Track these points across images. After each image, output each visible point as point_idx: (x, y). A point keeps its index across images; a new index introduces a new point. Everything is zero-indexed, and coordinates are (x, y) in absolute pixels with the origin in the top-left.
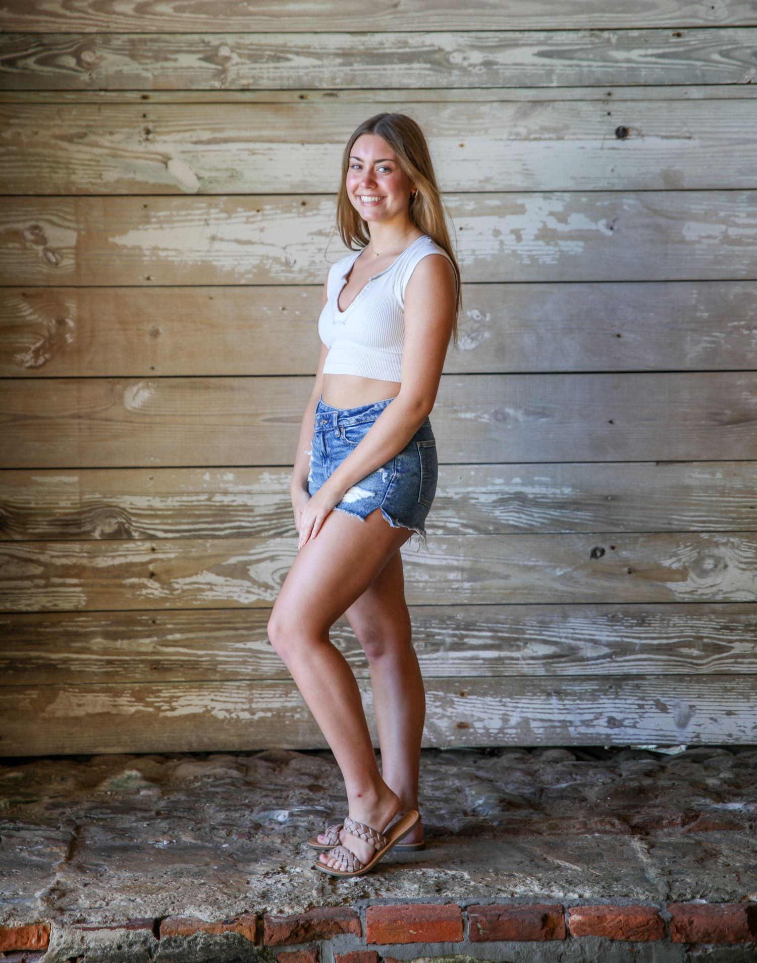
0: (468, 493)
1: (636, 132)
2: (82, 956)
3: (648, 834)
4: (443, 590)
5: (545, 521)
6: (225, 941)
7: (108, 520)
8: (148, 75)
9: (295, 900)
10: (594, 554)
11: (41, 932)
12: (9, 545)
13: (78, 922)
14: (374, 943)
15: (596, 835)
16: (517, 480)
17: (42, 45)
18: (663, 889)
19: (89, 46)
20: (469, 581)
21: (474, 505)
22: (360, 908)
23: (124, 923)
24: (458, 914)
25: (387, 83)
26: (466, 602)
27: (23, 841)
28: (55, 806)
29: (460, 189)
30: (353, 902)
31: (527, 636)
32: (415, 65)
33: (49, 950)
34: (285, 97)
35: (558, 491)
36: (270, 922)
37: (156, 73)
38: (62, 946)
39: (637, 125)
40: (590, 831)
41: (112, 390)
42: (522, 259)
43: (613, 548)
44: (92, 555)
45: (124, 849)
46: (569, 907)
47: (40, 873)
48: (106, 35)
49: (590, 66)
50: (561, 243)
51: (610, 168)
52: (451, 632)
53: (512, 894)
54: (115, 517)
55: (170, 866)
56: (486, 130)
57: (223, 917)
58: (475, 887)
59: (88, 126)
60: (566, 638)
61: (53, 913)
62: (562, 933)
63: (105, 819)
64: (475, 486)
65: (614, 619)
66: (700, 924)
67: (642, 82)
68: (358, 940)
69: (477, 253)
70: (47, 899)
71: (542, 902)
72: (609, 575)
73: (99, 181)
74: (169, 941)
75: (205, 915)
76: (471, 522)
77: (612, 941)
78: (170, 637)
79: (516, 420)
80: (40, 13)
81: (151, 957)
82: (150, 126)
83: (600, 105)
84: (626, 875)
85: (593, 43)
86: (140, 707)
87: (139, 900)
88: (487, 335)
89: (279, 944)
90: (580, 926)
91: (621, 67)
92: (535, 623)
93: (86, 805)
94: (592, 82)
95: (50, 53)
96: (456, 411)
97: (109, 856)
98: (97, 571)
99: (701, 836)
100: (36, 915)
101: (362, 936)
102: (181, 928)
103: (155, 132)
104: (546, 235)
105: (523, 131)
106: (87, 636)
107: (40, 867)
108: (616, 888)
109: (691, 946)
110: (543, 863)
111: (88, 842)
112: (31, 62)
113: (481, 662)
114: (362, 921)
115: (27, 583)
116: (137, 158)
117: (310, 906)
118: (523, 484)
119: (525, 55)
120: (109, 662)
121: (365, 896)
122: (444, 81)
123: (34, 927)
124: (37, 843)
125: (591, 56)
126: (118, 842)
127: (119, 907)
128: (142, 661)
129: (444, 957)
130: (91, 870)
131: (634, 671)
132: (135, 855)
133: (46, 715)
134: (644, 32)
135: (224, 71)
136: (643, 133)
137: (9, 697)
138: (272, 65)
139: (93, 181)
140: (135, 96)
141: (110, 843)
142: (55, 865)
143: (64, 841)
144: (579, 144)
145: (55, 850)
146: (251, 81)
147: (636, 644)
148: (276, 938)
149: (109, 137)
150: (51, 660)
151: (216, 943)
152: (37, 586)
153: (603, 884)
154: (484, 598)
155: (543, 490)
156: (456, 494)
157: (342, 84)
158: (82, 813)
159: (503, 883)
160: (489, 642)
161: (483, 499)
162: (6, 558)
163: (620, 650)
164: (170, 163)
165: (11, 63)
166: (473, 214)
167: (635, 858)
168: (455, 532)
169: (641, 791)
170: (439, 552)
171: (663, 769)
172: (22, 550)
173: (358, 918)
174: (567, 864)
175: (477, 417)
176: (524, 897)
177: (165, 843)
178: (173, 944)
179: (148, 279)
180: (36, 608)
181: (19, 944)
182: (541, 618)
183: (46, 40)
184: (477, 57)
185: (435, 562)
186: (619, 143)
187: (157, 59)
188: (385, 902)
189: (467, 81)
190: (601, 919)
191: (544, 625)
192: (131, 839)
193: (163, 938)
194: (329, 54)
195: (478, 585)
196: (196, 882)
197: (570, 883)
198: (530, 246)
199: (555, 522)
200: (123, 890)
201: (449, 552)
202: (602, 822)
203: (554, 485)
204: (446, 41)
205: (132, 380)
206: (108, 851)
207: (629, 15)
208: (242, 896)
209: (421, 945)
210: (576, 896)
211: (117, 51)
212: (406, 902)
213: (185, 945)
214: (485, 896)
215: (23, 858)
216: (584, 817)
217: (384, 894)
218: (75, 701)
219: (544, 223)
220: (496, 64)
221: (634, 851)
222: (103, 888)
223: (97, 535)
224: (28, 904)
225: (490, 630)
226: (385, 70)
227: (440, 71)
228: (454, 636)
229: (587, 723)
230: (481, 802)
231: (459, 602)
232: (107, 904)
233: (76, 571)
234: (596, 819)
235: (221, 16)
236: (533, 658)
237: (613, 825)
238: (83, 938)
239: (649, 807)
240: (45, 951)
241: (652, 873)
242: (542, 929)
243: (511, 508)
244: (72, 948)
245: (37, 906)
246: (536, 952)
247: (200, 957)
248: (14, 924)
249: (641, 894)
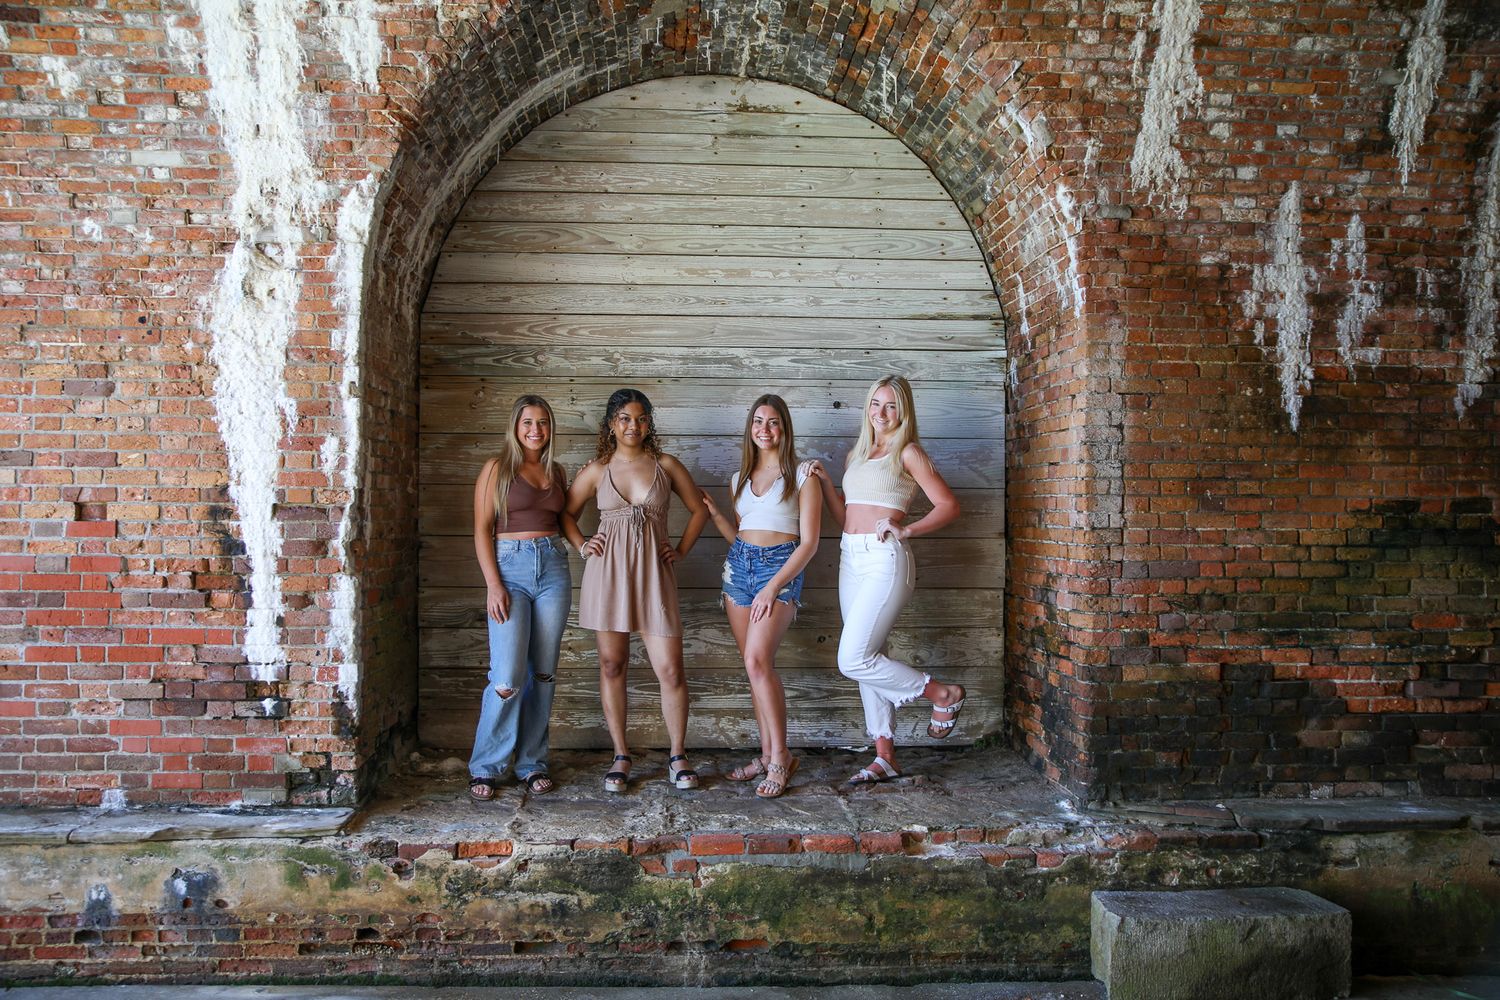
1: (843, 405)
2: (531, 860)
3: (847, 796)
6: (611, 853)
8: (574, 368)
9: (650, 831)
10: (819, 640)
11: (508, 846)
13: (529, 841)
14: (695, 855)
15: (819, 796)
17: (516, 352)
18: (856, 824)
19: (542, 352)
22: (687, 836)
23: (554, 842)
24: (742, 840)
25: (707, 375)
30: (682, 833)
32: (723, 365)
33: (513, 855)
34: (650, 381)
36: (636, 843)
37: (578, 367)
38: (520, 854)
39: (845, 401)
40: (815, 794)
43: (829, 637)
45: (553, 801)
46: (804, 836)
47: (507, 814)
48: (552, 347)
49: (819, 368)
51: (829, 424)
53: (772, 829)
55: (580, 812)
57: (610, 840)
58: (751, 825)
60: (804, 687)
61: (514, 835)
62: (800, 849)
65: (830, 677)
66: (876, 843)
67: (848, 378)
68: (685, 853)
70: (511, 827)
71: (789, 833)
74: (579, 853)
75: (600, 838)
77: (828, 853)
78: (579, 684)
80: (516, 334)
81: (570, 861)
82: (574, 396)
83: (825, 390)
84: (835, 818)
85: (821, 356)
86: (562, 723)
87: (562, 830)
89: (641, 854)
90: (810, 846)
91: (836, 369)
94: (820, 377)
95: (520, 356)
97: (546, 806)
99: (877, 796)
100: (505, 836)
101: (688, 851)
102: (587, 845)
103: (576, 400)
107: (507, 810)
108: (830, 824)
109: (871, 855)
110: (789, 812)
112: (509, 360)
114: (688, 843)
116: (566, 414)
117: (659, 834)
119: (784, 361)
121: (690, 829)
122: (739, 374)
123: (504, 843)
125: (820, 363)
127: (551, 833)
128: (564, 698)
129: (734, 863)
130: (535, 813)
132: (560, 805)
134: (849, 351)
135: (616, 367)
136: (848, 405)
138: (642, 363)
140: (566, 380)
142: (515, 809)
143: (519, 796)
144: (813, 411)
145: (516, 801)
146: (632, 373)
147: (842, 691)
148: (640, 852)
151: (606, 854)
153: (823, 823)
157: (682, 374)
159: (767, 823)
163: (833, 694)
164: (587, 417)
165: (498, 361)
167: (840, 809)
171: (856, 759)
173: (686, 841)
174: (803, 812)
176: (779, 830)
177: (577, 799)
178: (582, 854)
181: (496, 852)
182: (789, 676)
183: (518, 349)
186: (835, 411)
187: (579, 359)
188: (701, 832)
189: (752, 374)
190: (822, 841)
191: (791, 680)
193: (576, 851)
194: (675, 359)
196: (594, 820)
197: (804, 822)
200: (552, 824)
202: (822, 789)
204: (740, 353)
206: (544, 804)
207: (841, 340)
208: (620, 829)
209: (721, 856)
210: (807, 830)
211: (557, 355)
212: (713, 832)
213: (589, 855)
214: (757, 830)
216: (812, 786)
217: (700, 828)
220: (767, 366)
221: (840, 805)
222: (542, 823)
224: (500, 830)
226: (707, 367)
227: (736, 369)
229: (813, 735)
232: (545, 832)
234: (819, 787)
235: (616, 337)
237: (828, 791)
238: (531, 850)
240: (510, 856)
241: (850, 816)
242: (789, 847)
244: (525, 855)
245: (505, 831)
246: (785, 860)
247: (597, 861)
248: (493, 840)
249: (843, 828)
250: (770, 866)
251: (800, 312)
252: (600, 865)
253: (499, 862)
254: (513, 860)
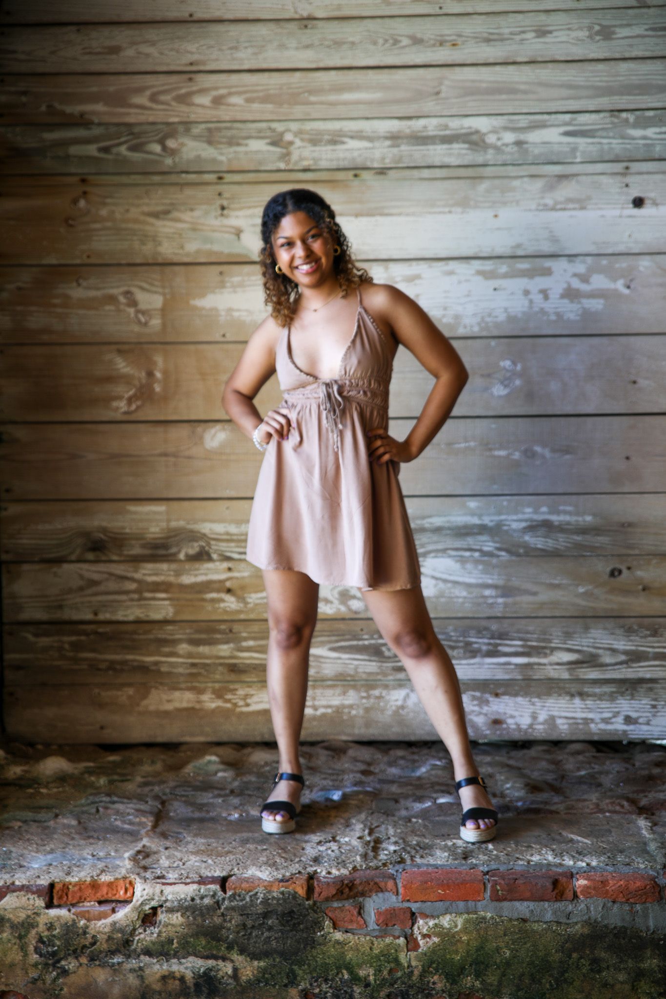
0: (501, 521)
1: (651, 202)
2: (161, 906)
3: (653, 814)
4: (479, 604)
5: (569, 545)
6: (281, 896)
7: (190, 544)
8: (223, 158)
9: (342, 863)
10: (612, 574)
11: (128, 885)
12: (108, 565)
13: (159, 878)
14: (408, 901)
15: (607, 814)
16: (544, 509)
17: (132, 134)
18: (660, 859)
19: (172, 134)
20: (502, 596)
21: (507, 531)
22: (397, 871)
23: (197, 879)
24: (480, 878)
25: (430, 162)
26: (499, 615)
27: (117, 812)
28: (146, 784)
29: (495, 254)
30: (391, 866)
31: (553, 645)
32: (455, 146)
33: (134, 900)
34: (341, 176)
35: (580, 519)
36: (319, 881)
37: (230, 156)
38: (145, 897)
39: (652, 195)
40: (602, 811)
41: (193, 432)
42: (549, 315)
43: (629, 568)
44: (178, 574)
45: (202, 820)
46: (577, 873)
47: (130, 838)
48: (187, 125)
49: (610, 143)
50: (584, 301)
51: (627, 234)
52: (486, 641)
53: (529, 862)
54: (197, 541)
55: (239, 835)
56: (517, 202)
57: (280, 876)
58: (497, 856)
59: (172, 204)
60: (588, 646)
61: (138, 870)
62: (570, 895)
63: (187, 796)
64: (508, 514)
65: (629, 631)
67: (657, 156)
68: (394, 898)
69: (510, 310)
70: (134, 859)
71: (554, 869)
72: (626, 591)
73: (181, 251)
74: (234, 895)
75: (264, 874)
76: (504, 546)
77: (614, 902)
78: (244, 644)
79: (543, 457)
80: (130, 106)
81: (220, 908)
82: (225, 203)
83: (619, 178)
84: (630, 848)
85: (612, 123)
86: (219, 703)
87: (210, 861)
88: (518, 382)
89: (327, 899)
90: (585, 889)
91: (637, 144)
92: (560, 634)
93: (172, 784)
94: (612, 157)
95: (139, 141)
96: (490, 450)
97: (189, 826)
98: (183, 587)
100: (123, 871)
101: (397, 894)
102: (244, 885)
103: (228, 208)
104: (570, 294)
105: (549, 202)
106: (174, 642)
107: (131, 833)
108: (620, 858)
110: (558, 837)
111: (171, 814)
112: (123, 149)
113: (512, 667)
114: (398, 881)
115: (124, 597)
116: (214, 231)
117: (355, 869)
118: (550, 513)
119: (551, 135)
120: (193, 665)
121: (402, 861)
122: (480, 159)
123: (121, 882)
124: (128, 814)
125: (611, 134)
126: (197, 815)
127: (193, 866)
128: (221, 664)
129: (468, 913)
130: (172, 837)
131: (648, 676)
132: (210, 825)
133: (141, 709)
134: (659, 112)
135: (288, 154)
136: (658, 201)
137: (109, 693)
138: (330, 147)
139: (177, 251)
140: (212, 177)
141: (190, 815)
142: (143, 832)
143: (151, 813)
144: (600, 213)
145: (144, 820)
146: (311, 162)
147: (649, 652)
148: (324, 894)
149: (189, 213)
150: (143, 662)
151: (273, 898)
152: (132, 600)
153: (609, 854)
154: (515, 612)
155: (567, 518)
156: (492, 521)
157: (390, 163)
158: (168, 791)
159: (522, 853)
160: (520, 650)
161: (515, 525)
162: (106, 576)
163: (635, 657)
164: (243, 236)
165: (106, 150)
166: (505, 276)
167: (640, 834)
168: (490, 554)
169: (651, 778)
170: (476, 572)
172: (119, 569)
173: (395, 879)
174: (579, 838)
175: (509, 455)
176: (539, 865)
177: (236, 816)
178: (237, 898)
179: (224, 336)
180: (131, 618)
181: (110, 895)
182: (565, 629)
183: (136, 130)
184: (509, 137)
185: (472, 581)
186: (636, 211)
187: (230, 144)
188: (419, 866)
189: (500, 159)
190: (604, 883)
191: (568, 635)
192: (208, 812)
193: (229, 893)
194: (379, 138)
195: (510, 600)
196: (259, 848)
197: (580, 853)
198: (556, 304)
199: (578, 546)
200: (196, 853)
201: (485, 572)
202: (612, 803)
203: (577, 514)
204: (482, 124)
205: (211, 424)
206: (187, 822)
207: (645, 97)
208: (297, 860)
209: (448, 903)
210: (584, 864)
211: (196, 138)
212: (436, 867)
213: (248, 899)
214: (505, 863)
215: (117, 827)
216: (598, 799)
217: (418, 860)
218: (165, 697)
219: (569, 284)
220: (526, 143)
221: (640, 828)
222: (181, 851)
223: (182, 556)
224: (118, 862)
225: (520, 639)
226: (428, 150)
227: (476, 151)
228: (489, 644)
229: (604, 720)
230: (508, 786)
231: (493, 615)
232: (184, 864)
233: (165, 587)
234: (608, 801)
235: (285, 106)
236: (558, 664)
237: (622, 806)
238: (162, 891)
239: (656, 792)
240: (131, 901)
241: (652, 846)
242: (553, 891)
243: (539, 533)
244: (153, 899)
245: (125, 864)
246: (548, 911)
247: (260, 909)
248: (105, 878)
249: (641, 864)
250: (524, 920)
251: (578, 52)
252: (266, 915)
253: (114, 911)
254: (135, 909)
